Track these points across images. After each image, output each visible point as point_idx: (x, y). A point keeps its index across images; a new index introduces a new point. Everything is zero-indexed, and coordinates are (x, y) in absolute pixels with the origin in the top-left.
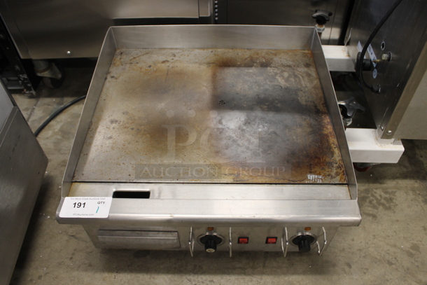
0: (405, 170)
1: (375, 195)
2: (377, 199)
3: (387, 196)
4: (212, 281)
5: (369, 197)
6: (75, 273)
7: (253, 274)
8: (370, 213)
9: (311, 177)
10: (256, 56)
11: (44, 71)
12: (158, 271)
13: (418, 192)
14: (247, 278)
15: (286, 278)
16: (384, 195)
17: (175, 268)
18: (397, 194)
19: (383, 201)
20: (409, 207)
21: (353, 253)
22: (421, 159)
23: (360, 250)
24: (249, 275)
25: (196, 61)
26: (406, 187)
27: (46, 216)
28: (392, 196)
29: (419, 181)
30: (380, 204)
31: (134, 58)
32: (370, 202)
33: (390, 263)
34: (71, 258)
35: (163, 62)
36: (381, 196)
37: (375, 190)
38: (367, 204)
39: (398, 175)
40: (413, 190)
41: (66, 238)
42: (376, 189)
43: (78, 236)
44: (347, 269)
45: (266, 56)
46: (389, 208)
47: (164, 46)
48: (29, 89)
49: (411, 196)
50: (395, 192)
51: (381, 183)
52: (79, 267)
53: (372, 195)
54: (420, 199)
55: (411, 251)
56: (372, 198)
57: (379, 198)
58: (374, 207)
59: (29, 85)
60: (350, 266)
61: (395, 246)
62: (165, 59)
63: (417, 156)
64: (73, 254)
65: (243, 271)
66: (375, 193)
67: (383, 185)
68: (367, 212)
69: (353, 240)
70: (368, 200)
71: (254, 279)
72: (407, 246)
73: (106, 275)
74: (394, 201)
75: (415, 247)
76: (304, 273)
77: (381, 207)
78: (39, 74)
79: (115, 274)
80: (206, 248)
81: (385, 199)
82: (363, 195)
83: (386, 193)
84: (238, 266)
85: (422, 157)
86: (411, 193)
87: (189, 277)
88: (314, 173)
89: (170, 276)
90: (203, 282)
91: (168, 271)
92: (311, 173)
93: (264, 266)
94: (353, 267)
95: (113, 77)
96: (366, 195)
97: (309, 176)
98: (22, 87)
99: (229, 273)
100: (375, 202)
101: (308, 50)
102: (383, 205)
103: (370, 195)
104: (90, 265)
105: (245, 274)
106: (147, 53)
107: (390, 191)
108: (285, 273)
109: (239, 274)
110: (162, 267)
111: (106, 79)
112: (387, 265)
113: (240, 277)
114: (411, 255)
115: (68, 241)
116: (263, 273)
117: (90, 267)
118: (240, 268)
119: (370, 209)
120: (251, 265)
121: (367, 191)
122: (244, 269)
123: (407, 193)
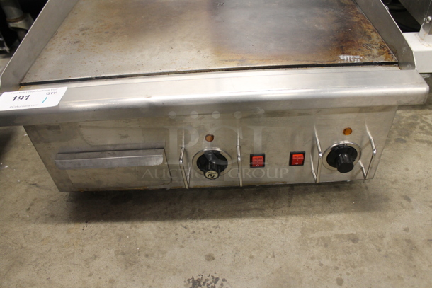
1: (426, 120)
2: (429, 125)
4: (216, 227)
5: (418, 123)
6: (31, 226)
7: (274, 215)
8: (424, 139)
9: (344, 57)
12: (142, 217)
14: (267, 221)
15: (322, 218)
21: (409, 184)
23: (419, 180)
24: (269, 217)
27: (4, 165)
32: (422, 128)
34: (29, 209)
37: (424, 116)
38: (417, 130)
41: (25, 187)
42: (426, 114)
43: (40, 184)
44: (405, 203)
52: (37, 219)
53: (423, 121)
56: (422, 124)
58: (428, 133)
60: (408, 199)
64: (32, 204)
65: (260, 213)
68: (420, 139)
69: (407, 170)
70: (418, 127)
71: (277, 222)
73: (72, 226)
76: (346, 210)
79: (85, 225)
80: (205, 171)
82: (410, 121)
84: (253, 207)
87: (184, 223)
88: (349, 54)
89: (158, 223)
90: (204, 229)
91: (156, 217)
92: (343, 54)
93: (289, 206)
94: (412, 200)
96: (414, 121)
97: (341, 56)
99: (240, 217)
100: (427, 128)
103: (419, 121)
104: (52, 216)
105: (263, 216)
108: (321, 213)
109: (256, 216)
110: (147, 213)
113: (256, 220)
115: (27, 190)
116: (288, 214)
117: (52, 218)
118: (256, 209)
119: (422, 135)
120: (271, 204)
121: (414, 117)
122: (262, 210)
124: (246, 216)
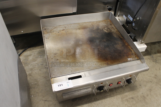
4: (102, 102)
7: (114, 96)
9: (129, 59)
10: (93, 24)
14: (113, 98)
15: (124, 94)
17: (88, 101)
20: (150, 64)
21: (140, 82)
23: (142, 80)
25: (74, 28)
27: (31, 96)
29: (149, 56)
31: (51, 30)
33: (151, 82)
35: (63, 30)
43: (47, 100)
44: (140, 87)
45: (97, 23)
47: (60, 25)
49: (149, 61)
54: (152, 61)
55: (155, 77)
60: (141, 86)
61: (150, 76)
62: (63, 29)
69: (138, 78)
71: (115, 98)
72: (153, 75)
75: (156, 75)
76: (129, 91)
80: (100, 91)
84: (108, 95)
86: (148, 60)
88: (129, 58)
89: (87, 104)
90: (99, 103)
92: (128, 58)
93: (116, 93)
94: (142, 86)
95: (46, 38)
97: (128, 59)
99: (106, 98)
101: (109, 20)
105: (111, 97)
106: (55, 28)
112: (151, 83)
113: (110, 98)
114: (156, 78)
115: (44, 103)
116: (117, 95)
120: (112, 93)
122: (110, 95)
123: (147, 60)
124: (108, 98)
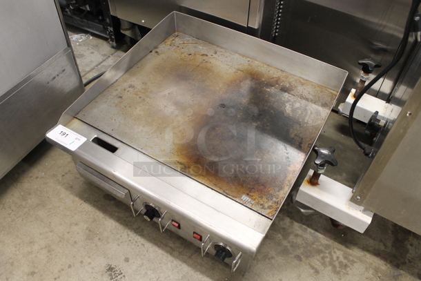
0: (382, 248)
1: (333, 253)
2: (332, 258)
3: (345, 261)
4: (143, 245)
5: (325, 253)
6: (59, 187)
7: (177, 258)
8: (316, 267)
9: (245, 198)
10: (284, 79)
11: (126, 30)
12: (111, 216)
13: (380, 275)
14: (170, 258)
16: (341, 258)
17: (125, 221)
18: (355, 264)
19: (336, 263)
22: (409, 247)
24: (174, 256)
26: (371, 264)
28: (349, 264)
29: (389, 265)
30: (331, 263)
31: (184, 43)
32: (323, 258)
34: (63, 176)
35: (203, 55)
36: (338, 258)
37: (336, 250)
38: (319, 257)
39: (371, 249)
40: (376, 270)
42: (338, 249)
45: (293, 83)
46: (338, 273)
48: (112, 40)
49: (370, 273)
50: (355, 262)
51: (347, 247)
52: (64, 184)
53: (330, 253)
56: (327, 255)
57: (335, 258)
58: (324, 264)
59: (113, 37)
62: (205, 53)
63: (406, 242)
64: (66, 173)
65: (171, 252)
66: (335, 252)
67: (348, 250)
68: (313, 264)
70: (322, 255)
71: (175, 262)
73: (77, 199)
74: (348, 269)
77: (330, 268)
78: (122, 31)
79: (83, 202)
81: (341, 263)
82: (321, 248)
83: (346, 258)
84: (170, 245)
85: (411, 245)
86: (371, 271)
87: (129, 232)
88: (251, 197)
89: (117, 224)
91: (119, 220)
93: (190, 257)
95: (157, 52)
96: (324, 249)
97: (244, 196)
98: (108, 37)
99: (159, 247)
100: (328, 260)
101: (337, 92)
102: (334, 267)
103: (327, 251)
104: (71, 187)
105: (171, 254)
107: (351, 258)
108: (203, 273)
109: (167, 252)
110: (116, 214)
111: (151, 52)
113: (165, 254)
116: (185, 262)
118: (171, 247)
119: (318, 263)
121: (327, 247)
122: (173, 250)
123: (367, 269)
124: (162, 248)
